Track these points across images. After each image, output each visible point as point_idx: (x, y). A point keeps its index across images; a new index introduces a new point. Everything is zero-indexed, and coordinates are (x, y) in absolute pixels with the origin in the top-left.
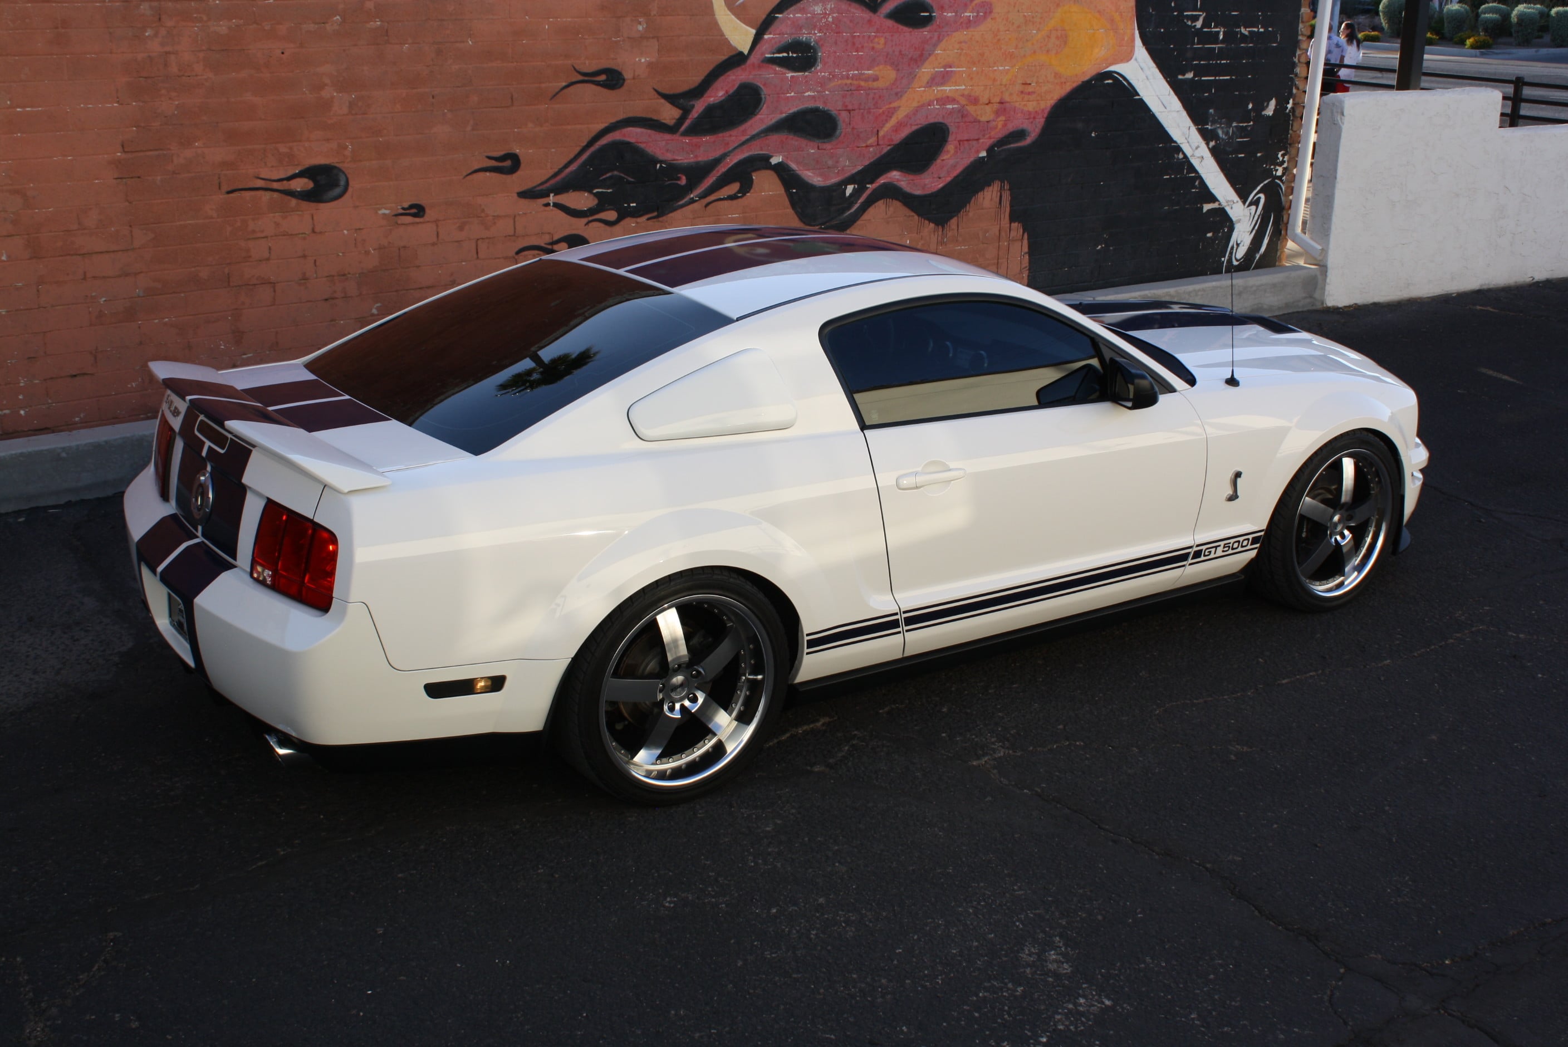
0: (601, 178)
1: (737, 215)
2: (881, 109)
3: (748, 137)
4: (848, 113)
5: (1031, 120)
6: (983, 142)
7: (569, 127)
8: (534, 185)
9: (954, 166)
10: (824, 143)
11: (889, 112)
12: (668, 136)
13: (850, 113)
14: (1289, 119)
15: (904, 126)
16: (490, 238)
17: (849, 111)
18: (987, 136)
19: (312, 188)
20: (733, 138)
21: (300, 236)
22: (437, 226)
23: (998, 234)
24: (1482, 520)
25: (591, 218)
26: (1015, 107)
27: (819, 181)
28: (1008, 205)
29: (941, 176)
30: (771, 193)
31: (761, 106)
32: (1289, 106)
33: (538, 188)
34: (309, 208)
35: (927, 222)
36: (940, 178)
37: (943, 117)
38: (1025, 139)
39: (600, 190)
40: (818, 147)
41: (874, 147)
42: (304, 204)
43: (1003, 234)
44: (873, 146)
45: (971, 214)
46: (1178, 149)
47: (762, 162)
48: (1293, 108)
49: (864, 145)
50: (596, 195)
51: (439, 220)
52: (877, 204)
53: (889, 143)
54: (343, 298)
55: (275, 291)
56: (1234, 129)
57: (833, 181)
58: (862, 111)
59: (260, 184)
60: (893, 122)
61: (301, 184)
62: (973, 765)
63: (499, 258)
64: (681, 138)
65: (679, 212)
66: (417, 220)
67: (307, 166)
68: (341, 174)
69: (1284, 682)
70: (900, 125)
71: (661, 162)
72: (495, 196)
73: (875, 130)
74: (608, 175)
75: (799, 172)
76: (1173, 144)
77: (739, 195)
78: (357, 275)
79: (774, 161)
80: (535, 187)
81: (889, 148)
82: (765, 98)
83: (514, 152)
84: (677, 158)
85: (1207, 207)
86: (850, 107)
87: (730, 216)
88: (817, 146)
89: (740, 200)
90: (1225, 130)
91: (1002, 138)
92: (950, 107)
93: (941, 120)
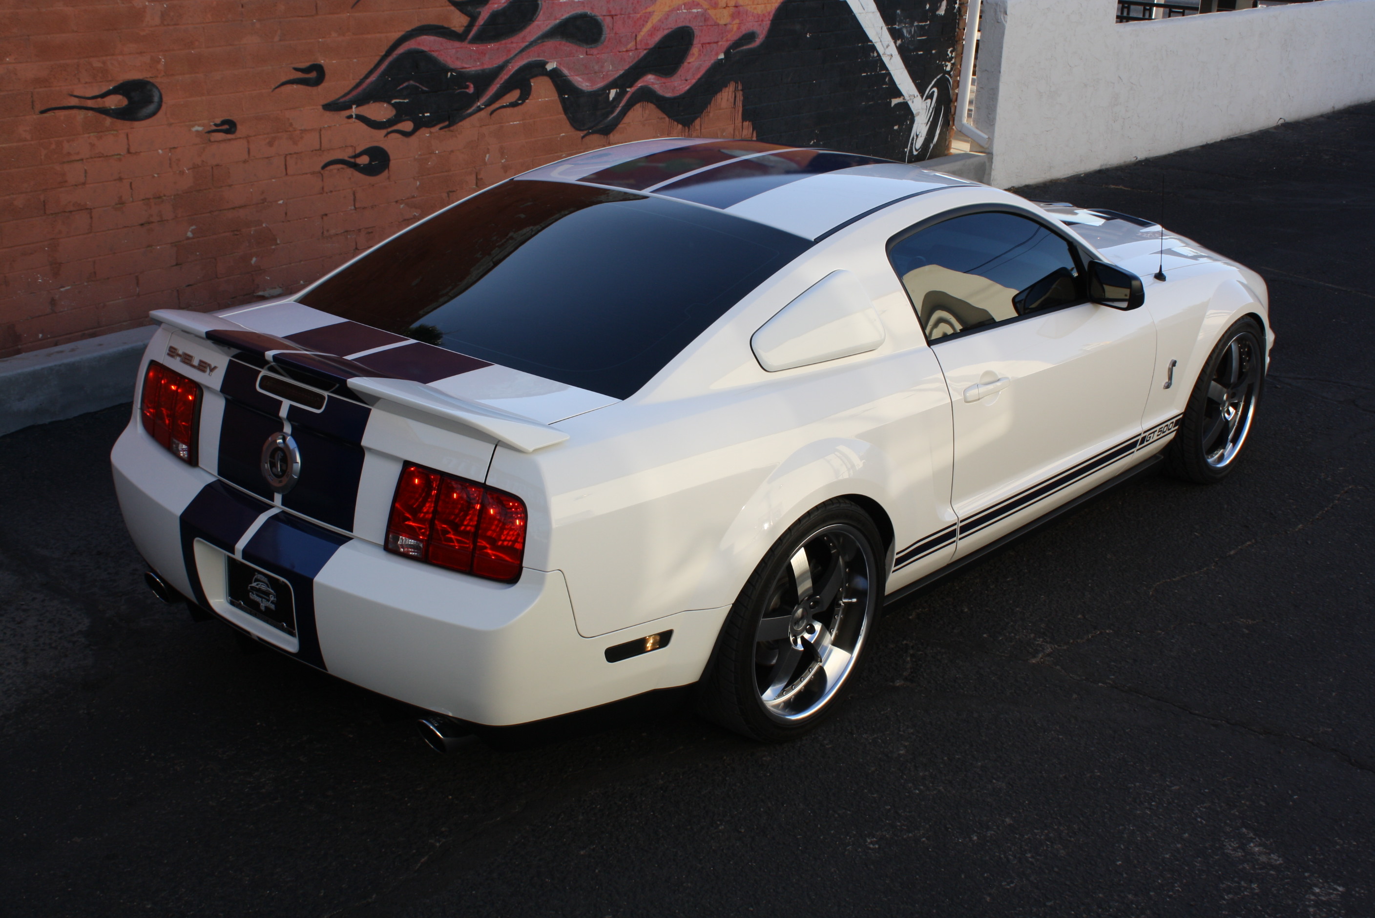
0: (399, 88)
1: (518, 122)
2: (638, 13)
3: (527, 44)
4: (611, 18)
5: (760, 23)
6: (721, 45)
7: (369, 36)
8: (338, 97)
9: (698, 68)
10: (592, 48)
11: (645, 17)
12: (457, 44)
13: (613, 18)
14: (956, 19)
15: (658, 30)
16: (297, 153)
17: (612, 16)
18: (724, 39)
19: (126, 105)
20: (514, 45)
21: (116, 157)
22: (248, 142)
23: (732, 132)
24: (1278, 386)
25: (390, 130)
26: (747, 10)
27: (587, 86)
28: (741, 105)
29: (688, 78)
30: (546, 99)
31: (538, 13)
32: (957, 6)
33: (342, 100)
34: (124, 126)
35: (676, 123)
36: (686, 80)
37: (690, 21)
38: (755, 41)
39: (397, 101)
40: (587, 52)
41: (633, 52)
42: (119, 123)
43: (737, 133)
44: (632, 50)
45: (711, 115)
46: (873, 48)
47: (537, 68)
48: (959, 8)
49: (625, 50)
50: (394, 105)
51: (249, 136)
52: (635, 107)
53: (645, 48)
54: (159, 221)
55: (91, 218)
56: (916, 28)
57: (599, 85)
58: (623, 16)
59: (74, 102)
60: (649, 26)
61: (115, 102)
62: (1034, 663)
63: (306, 174)
64: (468, 46)
65: (468, 120)
66: (229, 136)
67: (122, 82)
68: (155, 90)
69: (1232, 553)
70: (655, 29)
71: (452, 70)
72: (302, 109)
73: (634, 35)
74: (405, 85)
75: (571, 78)
76: (869, 44)
77: (520, 102)
78: (172, 197)
79: (550, 67)
80: (339, 99)
81: (645, 52)
82: (541, 3)
83: (318, 63)
84: (466, 66)
85: (895, 101)
86: (613, 13)
87: (512, 123)
88: (585, 51)
89: (520, 107)
90: (909, 29)
91: (736, 40)
92: (695, 11)
93: (688, 25)
